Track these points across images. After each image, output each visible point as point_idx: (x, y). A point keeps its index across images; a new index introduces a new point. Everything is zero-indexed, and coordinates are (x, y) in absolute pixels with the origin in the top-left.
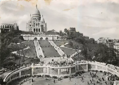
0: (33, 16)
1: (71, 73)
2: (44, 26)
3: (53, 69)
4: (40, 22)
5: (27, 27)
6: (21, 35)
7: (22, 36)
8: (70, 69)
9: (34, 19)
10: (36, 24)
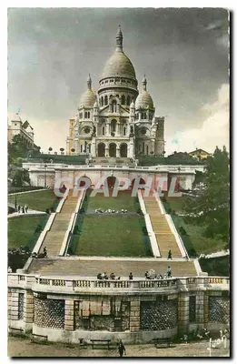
0: (103, 86)
1: (142, 328)
2: (151, 132)
3: (43, 296)
4: (130, 114)
5: (70, 139)
6: (25, 166)
7: (26, 172)
8: (135, 303)
9: (104, 101)
10: (109, 121)
